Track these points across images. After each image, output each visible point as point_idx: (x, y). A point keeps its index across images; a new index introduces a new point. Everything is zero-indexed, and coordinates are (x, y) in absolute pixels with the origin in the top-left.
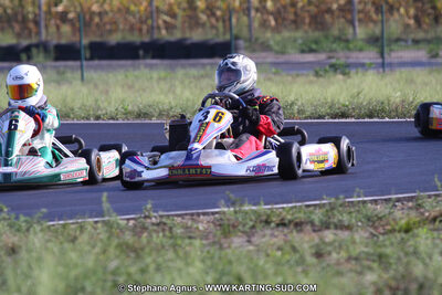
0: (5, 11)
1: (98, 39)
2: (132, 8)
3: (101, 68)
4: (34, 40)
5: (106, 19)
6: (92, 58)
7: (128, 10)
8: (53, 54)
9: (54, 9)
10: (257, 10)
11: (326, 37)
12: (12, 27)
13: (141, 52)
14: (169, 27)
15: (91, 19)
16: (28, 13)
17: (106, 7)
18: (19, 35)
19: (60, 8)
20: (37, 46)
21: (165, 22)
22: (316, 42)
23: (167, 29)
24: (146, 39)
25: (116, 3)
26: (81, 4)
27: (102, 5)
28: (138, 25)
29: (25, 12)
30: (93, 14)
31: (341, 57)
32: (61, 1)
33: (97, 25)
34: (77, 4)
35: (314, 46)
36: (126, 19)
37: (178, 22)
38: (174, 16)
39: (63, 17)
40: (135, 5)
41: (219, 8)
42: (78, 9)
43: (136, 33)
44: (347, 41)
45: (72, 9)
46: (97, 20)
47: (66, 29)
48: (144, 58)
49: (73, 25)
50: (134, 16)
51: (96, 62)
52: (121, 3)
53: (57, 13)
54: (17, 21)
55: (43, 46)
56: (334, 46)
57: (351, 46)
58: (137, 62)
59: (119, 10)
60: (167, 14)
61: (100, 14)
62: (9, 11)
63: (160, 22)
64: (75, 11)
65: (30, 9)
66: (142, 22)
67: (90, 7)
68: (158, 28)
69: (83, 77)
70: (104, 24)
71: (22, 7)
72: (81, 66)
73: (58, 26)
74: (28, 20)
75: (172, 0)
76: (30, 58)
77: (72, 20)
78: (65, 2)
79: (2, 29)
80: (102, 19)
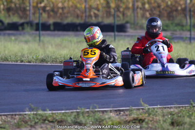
0: (15, 5)
1: (59, 21)
2: (78, 5)
4: (28, 20)
5: (65, 11)
6: (54, 30)
7: (76, 7)
8: (34, 27)
9: (39, 5)
10: (141, 9)
11: (172, 24)
12: (18, 14)
13: (79, 28)
14: (96, 16)
15: (58, 11)
17: (66, 5)
18: (21, 18)
19: (43, 5)
20: (27, 23)
21: (95, 13)
22: (167, 26)
24: (82, 22)
25: (71, 3)
26: (53, 3)
27: (63, 4)
28: (81, 14)
30: (58, 8)
31: (178, 34)
32: (43, 1)
33: (61, 14)
34: (51, 3)
35: (165, 28)
36: (75, 11)
37: (100, 14)
38: (98, 10)
39: (44, 9)
40: (80, 4)
41: (121, 7)
42: (52, 5)
43: (80, 19)
44: (183, 26)
45: (48, 5)
46: (60, 11)
47: (45, 15)
48: (80, 31)
49: (49, 14)
50: (79, 10)
51: (56, 32)
52: (73, 3)
53: (41, 7)
54: (21, 10)
56: (176, 28)
57: (184, 28)
58: (78, 33)
59: (72, 6)
60: (95, 9)
61: (63, 8)
62: (18, 5)
63: (92, 13)
64: (50, 6)
65: (28, 4)
66: (83, 13)
67: (57, 5)
68: (90, 16)
69: (40, 40)
70: (64, 13)
71: (24, 3)
72: (39, 34)
73: (41, 14)
74: (27, 10)
75: (98, 3)
76: (23, 29)
77: (48, 11)
78: (45, 1)
79: (13, 14)
80: (63, 11)
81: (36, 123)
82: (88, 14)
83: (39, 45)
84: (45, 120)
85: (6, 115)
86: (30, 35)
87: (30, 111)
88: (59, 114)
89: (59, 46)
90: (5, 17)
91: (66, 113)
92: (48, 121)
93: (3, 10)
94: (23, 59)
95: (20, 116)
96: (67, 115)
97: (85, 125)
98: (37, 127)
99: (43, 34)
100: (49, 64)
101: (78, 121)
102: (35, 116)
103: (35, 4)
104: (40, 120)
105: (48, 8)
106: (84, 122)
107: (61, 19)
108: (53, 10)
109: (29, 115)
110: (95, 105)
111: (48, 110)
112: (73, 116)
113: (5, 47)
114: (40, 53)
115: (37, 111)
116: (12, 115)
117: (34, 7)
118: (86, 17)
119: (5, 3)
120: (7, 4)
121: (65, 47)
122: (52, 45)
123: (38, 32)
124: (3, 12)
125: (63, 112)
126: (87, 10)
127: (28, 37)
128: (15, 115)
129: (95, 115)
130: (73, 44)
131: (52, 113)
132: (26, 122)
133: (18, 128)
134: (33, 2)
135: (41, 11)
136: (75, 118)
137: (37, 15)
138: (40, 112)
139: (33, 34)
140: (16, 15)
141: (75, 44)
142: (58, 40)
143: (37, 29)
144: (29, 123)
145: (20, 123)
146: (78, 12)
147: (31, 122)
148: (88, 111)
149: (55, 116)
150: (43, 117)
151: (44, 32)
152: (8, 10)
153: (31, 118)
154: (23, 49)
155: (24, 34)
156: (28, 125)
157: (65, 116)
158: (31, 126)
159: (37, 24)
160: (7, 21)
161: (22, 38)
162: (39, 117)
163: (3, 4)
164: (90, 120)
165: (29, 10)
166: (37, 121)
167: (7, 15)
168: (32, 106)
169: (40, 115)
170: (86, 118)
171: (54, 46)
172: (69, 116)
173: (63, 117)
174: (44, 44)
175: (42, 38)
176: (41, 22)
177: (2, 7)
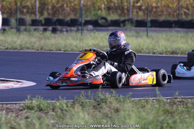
0: (115, 5)
1: (155, 18)
2: (171, 5)
3: (156, 31)
4: (126, 18)
5: (158, 10)
6: (151, 26)
7: (168, 7)
8: (134, 24)
9: (136, 5)
12: (117, 12)
13: (173, 25)
15: (152, 9)
16: (125, 6)
17: (159, 4)
18: (120, 15)
19: (139, 4)
21: (185, 12)
23: (185, 15)
25: (163, 3)
26: (148, 3)
27: (157, 4)
28: (173, 13)
29: (123, 6)
30: (153, 7)
32: (139, 1)
33: (155, 12)
34: (146, 2)
36: (167, 10)
37: (190, 12)
38: (188, 9)
39: (140, 8)
40: (172, 4)
42: (147, 5)
43: (171, 16)
45: (144, 5)
46: (154, 10)
47: (141, 13)
48: (175, 27)
49: (144, 12)
50: (171, 9)
51: (153, 29)
52: (166, 3)
53: (137, 6)
54: (120, 9)
55: (131, 21)
58: (172, 29)
59: (165, 6)
60: (186, 9)
61: (156, 8)
62: (116, 5)
63: (182, 12)
65: (125, 4)
67: (152, 4)
68: (182, 14)
69: (147, 35)
70: (158, 12)
71: (122, 3)
73: (138, 12)
74: (125, 9)
75: (188, 2)
77: (143, 9)
78: (141, 2)
79: (113, 13)
80: (156, 10)
90: (107, 14)
93: (105, 9)
103: (132, 4)
108: (147, 9)
119: (106, 3)
120: (108, 4)
124: (104, 11)
152: (109, 9)
163: (104, 4)
167: (107, 12)
177: (103, 6)
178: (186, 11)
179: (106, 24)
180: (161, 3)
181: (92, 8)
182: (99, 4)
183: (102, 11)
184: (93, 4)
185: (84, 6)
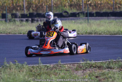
0: (74, 3)
2: (109, 2)
3: (98, 19)
4: (81, 11)
6: (96, 16)
7: (108, 3)
8: (85, 15)
12: (76, 8)
13: (110, 15)
14: (119, 8)
16: (81, 4)
17: (102, 2)
18: (78, 10)
19: (89, 2)
20: (81, 13)
24: (111, 11)
29: (80, 3)
32: (90, 0)
33: (100, 7)
34: (94, 1)
36: (107, 6)
38: (121, 5)
40: (110, 2)
42: (95, 2)
43: (110, 9)
45: (93, 2)
46: (99, 5)
47: (91, 8)
49: (93, 7)
50: (110, 4)
51: (97, 17)
52: (106, 1)
53: (89, 4)
54: (78, 6)
55: (83, 13)
59: (106, 3)
61: (101, 4)
62: (76, 3)
64: (94, 3)
65: (81, 2)
66: (112, 7)
67: (98, 2)
68: (116, 8)
69: (88, 22)
70: (102, 7)
71: (79, 1)
72: (88, 18)
73: (89, 7)
74: (81, 6)
76: (79, 16)
77: (92, 6)
78: (91, 1)
79: (74, 8)
80: (101, 5)
81: (86, 68)
82: (114, 7)
83: (88, 25)
84: (91, 66)
85: (69, 64)
86: (83, 19)
87: (83, 61)
88: (99, 63)
89: (99, 25)
90: (69, 10)
91: (103, 62)
92: (93, 66)
93: (68, 6)
94: (79, 32)
95: (78, 64)
96: (103, 63)
97: (113, 69)
98: (87, 70)
99: (90, 19)
100: (93, 35)
101: (110, 66)
102: (86, 64)
103: (85, 2)
104: (88, 66)
105: (92, 4)
106: (113, 67)
107: (100, 10)
108: (95, 5)
109: (82, 64)
110: (119, 57)
111: (93, 61)
112: (107, 64)
113: (69, 26)
114: (88, 29)
115: (87, 61)
116: (73, 64)
117: (84, 4)
118: (113, 8)
119: (69, 2)
121: (102, 25)
122: (95, 25)
123: (87, 18)
124: (68, 7)
125: (101, 61)
126: (114, 5)
127: (81, 21)
128: (75, 64)
129: (119, 63)
130: (106, 24)
131: (95, 62)
132: (81, 68)
133: (77, 71)
134: (84, 1)
135: (89, 6)
136: (108, 65)
137: (86, 8)
138: (89, 62)
139: (84, 19)
140: (75, 8)
141: (107, 23)
142: (98, 22)
143: (87, 16)
144: (82, 68)
145: (77, 68)
146: (109, 6)
147: (83, 68)
148: (115, 61)
149: (97, 64)
150: (90, 64)
151: (90, 18)
152: (71, 6)
153: (84, 65)
154: (79, 27)
155: (80, 19)
156: (82, 69)
157: (102, 64)
158: (84, 70)
159: (87, 13)
160: (70, 12)
161: (78, 21)
162: (88, 65)
163: (68, 3)
164: (116, 66)
165: (82, 6)
166: (87, 67)
167: (70, 9)
168: (84, 58)
169: (88, 63)
170: (114, 65)
171: (96, 25)
172: (105, 64)
173: (101, 65)
174: (90, 24)
175: (89, 21)
176: (89, 12)
177: (67, 4)
178: (119, 5)
179: (68, 16)
180: (103, 1)
181: (60, 6)
182: (65, 3)
183: (67, 7)
184: (61, 3)
185: (55, 4)
